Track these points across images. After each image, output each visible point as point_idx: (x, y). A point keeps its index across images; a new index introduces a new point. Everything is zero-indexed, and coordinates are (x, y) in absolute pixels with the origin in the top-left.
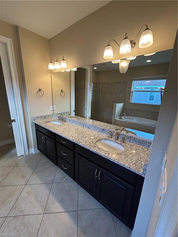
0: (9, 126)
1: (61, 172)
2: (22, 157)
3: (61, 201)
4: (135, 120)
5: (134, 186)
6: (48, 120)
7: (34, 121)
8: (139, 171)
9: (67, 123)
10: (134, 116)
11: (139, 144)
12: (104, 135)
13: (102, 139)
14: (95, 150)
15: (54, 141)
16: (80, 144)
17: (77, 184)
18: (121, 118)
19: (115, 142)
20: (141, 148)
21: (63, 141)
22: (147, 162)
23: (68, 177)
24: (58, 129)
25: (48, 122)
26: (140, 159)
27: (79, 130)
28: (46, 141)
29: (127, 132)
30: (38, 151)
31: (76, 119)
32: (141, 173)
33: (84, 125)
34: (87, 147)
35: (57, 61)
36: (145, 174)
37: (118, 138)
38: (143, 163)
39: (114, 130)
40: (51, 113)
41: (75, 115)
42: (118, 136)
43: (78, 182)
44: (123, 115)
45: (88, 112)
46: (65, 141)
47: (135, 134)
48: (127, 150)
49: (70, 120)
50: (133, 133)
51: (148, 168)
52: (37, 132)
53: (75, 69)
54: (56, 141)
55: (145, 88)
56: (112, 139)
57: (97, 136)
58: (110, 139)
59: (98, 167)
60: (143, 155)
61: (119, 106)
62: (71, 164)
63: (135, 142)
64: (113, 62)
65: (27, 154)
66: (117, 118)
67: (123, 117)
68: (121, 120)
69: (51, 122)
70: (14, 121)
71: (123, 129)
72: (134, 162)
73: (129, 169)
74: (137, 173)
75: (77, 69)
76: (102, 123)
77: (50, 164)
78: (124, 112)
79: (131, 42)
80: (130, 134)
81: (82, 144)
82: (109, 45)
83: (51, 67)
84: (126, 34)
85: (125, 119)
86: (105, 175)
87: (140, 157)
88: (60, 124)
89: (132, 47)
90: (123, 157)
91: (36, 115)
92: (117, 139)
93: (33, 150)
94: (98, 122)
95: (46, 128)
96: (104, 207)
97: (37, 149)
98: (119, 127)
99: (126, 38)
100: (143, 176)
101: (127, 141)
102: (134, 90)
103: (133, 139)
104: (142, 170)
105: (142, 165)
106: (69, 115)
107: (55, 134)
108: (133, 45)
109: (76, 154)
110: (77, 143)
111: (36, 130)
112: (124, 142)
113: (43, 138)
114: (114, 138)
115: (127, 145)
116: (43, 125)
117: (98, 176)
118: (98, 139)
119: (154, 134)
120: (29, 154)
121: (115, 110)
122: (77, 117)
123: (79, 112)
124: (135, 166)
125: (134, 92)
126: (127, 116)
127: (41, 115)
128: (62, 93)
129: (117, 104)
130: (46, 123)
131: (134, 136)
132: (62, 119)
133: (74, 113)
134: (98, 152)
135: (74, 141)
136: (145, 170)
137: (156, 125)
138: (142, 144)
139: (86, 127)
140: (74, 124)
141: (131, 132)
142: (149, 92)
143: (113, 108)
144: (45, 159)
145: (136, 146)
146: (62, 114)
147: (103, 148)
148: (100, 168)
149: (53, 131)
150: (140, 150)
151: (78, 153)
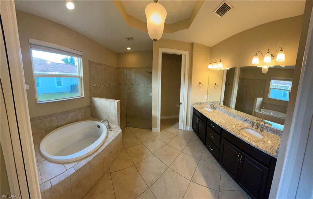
0: (178, 106)
1: (208, 152)
2: (181, 130)
3: (206, 177)
4: (271, 113)
5: (269, 167)
6: (202, 107)
7: (193, 106)
8: (273, 153)
9: (217, 111)
10: (271, 110)
11: (274, 133)
12: (247, 125)
13: (245, 128)
14: (240, 136)
15: (205, 124)
16: (227, 130)
17: (221, 167)
18: (260, 111)
19: (256, 131)
20: (275, 136)
21: (213, 125)
22: (279, 146)
23: (213, 158)
24: (210, 115)
25: (203, 108)
26: (274, 145)
27: (226, 118)
28: (199, 123)
29: (265, 123)
30: (192, 130)
31: (224, 108)
32: (275, 155)
33: (230, 114)
34: (234, 133)
35: (215, 63)
36: (277, 156)
37: (258, 127)
38: (276, 148)
39: (255, 121)
40: (205, 101)
41: (223, 105)
42: (258, 125)
43: (221, 164)
44: (262, 108)
45: (233, 104)
46: (214, 126)
47: (271, 125)
48: (265, 138)
49: (219, 109)
50: (270, 124)
51: (280, 151)
52: (194, 114)
53: (229, 69)
54: (207, 124)
55: (280, 86)
56: (253, 128)
57: (241, 125)
58: (252, 128)
59: (241, 151)
60: (276, 142)
61: (259, 100)
62: (217, 147)
63: (271, 131)
64: (258, 67)
65: (185, 129)
66: (257, 111)
67: (262, 110)
68: (261, 112)
69: (205, 109)
70: (181, 103)
71: (262, 120)
72: (270, 147)
73: (265, 152)
74: (271, 155)
75: (230, 68)
76: (245, 114)
77: (199, 142)
78: (263, 105)
79: (272, 55)
80: (267, 125)
81: (229, 130)
82: (256, 55)
83: (210, 66)
84: (268, 50)
85: (263, 112)
86: (245, 159)
87: (274, 143)
88: (212, 111)
89: (272, 58)
90: (262, 143)
91: (195, 102)
92: (257, 129)
93: (189, 128)
94: (241, 113)
95: (201, 112)
96: (243, 190)
97: (191, 127)
98: (259, 119)
99: (268, 53)
100: (276, 157)
101: (265, 131)
102: (272, 87)
103: (270, 129)
104: (275, 153)
105: (276, 149)
106: (220, 104)
107: (207, 118)
108: (273, 57)
109: (223, 138)
110: (225, 129)
111: (194, 113)
112: (262, 131)
113: (197, 120)
114: (255, 127)
115: (265, 133)
116: (199, 110)
117: (240, 160)
118: (242, 127)
119: (284, 125)
120: (186, 130)
121: (256, 103)
122: (225, 106)
123: (226, 102)
124: (270, 150)
125: (272, 89)
126: (266, 109)
127: (198, 102)
128: (215, 86)
129: (258, 98)
130: (201, 108)
131: (270, 126)
132: (213, 107)
133: (223, 103)
134: (242, 138)
135: (222, 127)
136: (277, 152)
137: (285, 118)
138: (276, 133)
139: (232, 116)
140: (222, 113)
141: (268, 123)
142: (283, 91)
143: (254, 101)
144: (196, 137)
145: (271, 135)
146: (213, 103)
147: (245, 135)
148: (242, 152)
149: (206, 116)
150: (274, 138)
151: (224, 138)
